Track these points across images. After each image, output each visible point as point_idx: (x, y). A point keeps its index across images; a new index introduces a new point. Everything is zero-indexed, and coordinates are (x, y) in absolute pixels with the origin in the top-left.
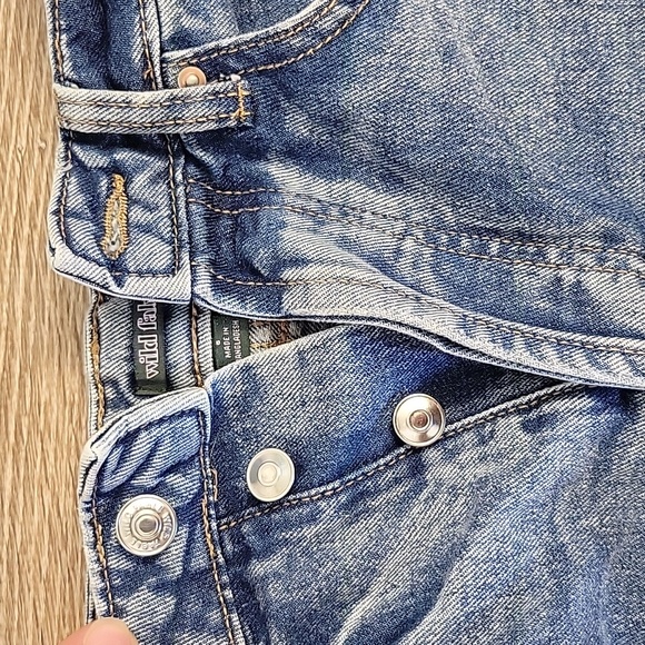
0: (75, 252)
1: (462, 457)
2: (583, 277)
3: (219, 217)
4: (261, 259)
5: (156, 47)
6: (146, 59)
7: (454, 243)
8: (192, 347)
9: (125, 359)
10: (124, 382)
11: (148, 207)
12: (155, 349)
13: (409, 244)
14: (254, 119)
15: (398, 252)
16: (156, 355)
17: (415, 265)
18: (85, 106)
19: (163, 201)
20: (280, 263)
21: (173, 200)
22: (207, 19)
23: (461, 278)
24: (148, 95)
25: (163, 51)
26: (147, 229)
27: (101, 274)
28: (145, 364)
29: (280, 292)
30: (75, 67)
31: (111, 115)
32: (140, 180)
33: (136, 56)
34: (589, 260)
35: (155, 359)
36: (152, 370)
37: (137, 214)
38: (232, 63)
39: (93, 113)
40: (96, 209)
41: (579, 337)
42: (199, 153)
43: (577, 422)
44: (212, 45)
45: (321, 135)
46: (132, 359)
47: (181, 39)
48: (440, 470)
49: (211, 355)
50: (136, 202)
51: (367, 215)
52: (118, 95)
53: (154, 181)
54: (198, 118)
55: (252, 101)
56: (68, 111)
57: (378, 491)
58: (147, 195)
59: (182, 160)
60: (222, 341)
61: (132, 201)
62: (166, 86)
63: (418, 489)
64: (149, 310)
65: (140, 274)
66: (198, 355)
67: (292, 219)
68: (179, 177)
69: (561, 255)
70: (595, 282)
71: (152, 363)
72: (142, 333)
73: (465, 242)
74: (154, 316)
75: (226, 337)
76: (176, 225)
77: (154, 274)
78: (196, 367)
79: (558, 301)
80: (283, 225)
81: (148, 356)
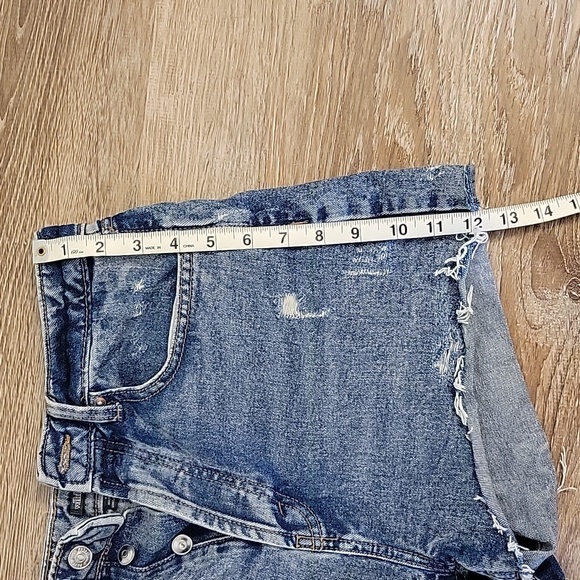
0: (46, 474)
1: (196, 560)
2: (248, 495)
3: (108, 453)
4: (121, 477)
5: (87, 389)
6: (82, 393)
7: (200, 473)
11: (79, 451)
13: (181, 474)
14: (124, 419)
15: (176, 478)
17: (182, 484)
18: (57, 408)
19: (85, 448)
20: (128, 481)
21: (89, 447)
22: (107, 380)
23: (200, 490)
24: (81, 408)
25: (89, 391)
26: (77, 461)
27: (56, 483)
29: (129, 490)
30: (54, 392)
31: (67, 414)
32: (77, 439)
33: (79, 392)
34: (251, 488)
37: (74, 454)
38: (116, 397)
39: (59, 412)
40: (58, 449)
41: (241, 521)
42: (101, 429)
43: (236, 552)
44: (108, 391)
45: (149, 429)
47: (97, 388)
48: (187, 564)
50: (74, 448)
51: (167, 460)
52: (70, 407)
53: (82, 439)
54: (100, 419)
55: (123, 414)
56: (50, 409)
57: (162, 570)
58: (78, 446)
59: (94, 431)
61: (73, 448)
62: (90, 405)
63: (177, 570)
65: (72, 482)
67: (136, 461)
68: (92, 438)
69: (241, 484)
70: (251, 498)
73: (205, 474)
76: (89, 458)
77: (78, 483)
79: (237, 503)
80: (131, 464)
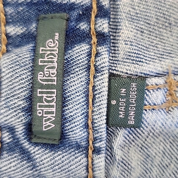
8: (87, 104)
9: (23, 109)
10: (20, 130)
12: (53, 103)
16: (54, 110)
28: (42, 116)
35: (52, 113)
36: (48, 123)
46: (30, 110)
49: (105, 114)
60: (118, 102)
64: (50, 65)
66: (93, 112)
71: (49, 116)
72: (42, 87)
74: (55, 71)
75: (122, 97)
78: (90, 122)
81: (46, 109)
